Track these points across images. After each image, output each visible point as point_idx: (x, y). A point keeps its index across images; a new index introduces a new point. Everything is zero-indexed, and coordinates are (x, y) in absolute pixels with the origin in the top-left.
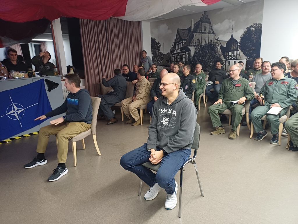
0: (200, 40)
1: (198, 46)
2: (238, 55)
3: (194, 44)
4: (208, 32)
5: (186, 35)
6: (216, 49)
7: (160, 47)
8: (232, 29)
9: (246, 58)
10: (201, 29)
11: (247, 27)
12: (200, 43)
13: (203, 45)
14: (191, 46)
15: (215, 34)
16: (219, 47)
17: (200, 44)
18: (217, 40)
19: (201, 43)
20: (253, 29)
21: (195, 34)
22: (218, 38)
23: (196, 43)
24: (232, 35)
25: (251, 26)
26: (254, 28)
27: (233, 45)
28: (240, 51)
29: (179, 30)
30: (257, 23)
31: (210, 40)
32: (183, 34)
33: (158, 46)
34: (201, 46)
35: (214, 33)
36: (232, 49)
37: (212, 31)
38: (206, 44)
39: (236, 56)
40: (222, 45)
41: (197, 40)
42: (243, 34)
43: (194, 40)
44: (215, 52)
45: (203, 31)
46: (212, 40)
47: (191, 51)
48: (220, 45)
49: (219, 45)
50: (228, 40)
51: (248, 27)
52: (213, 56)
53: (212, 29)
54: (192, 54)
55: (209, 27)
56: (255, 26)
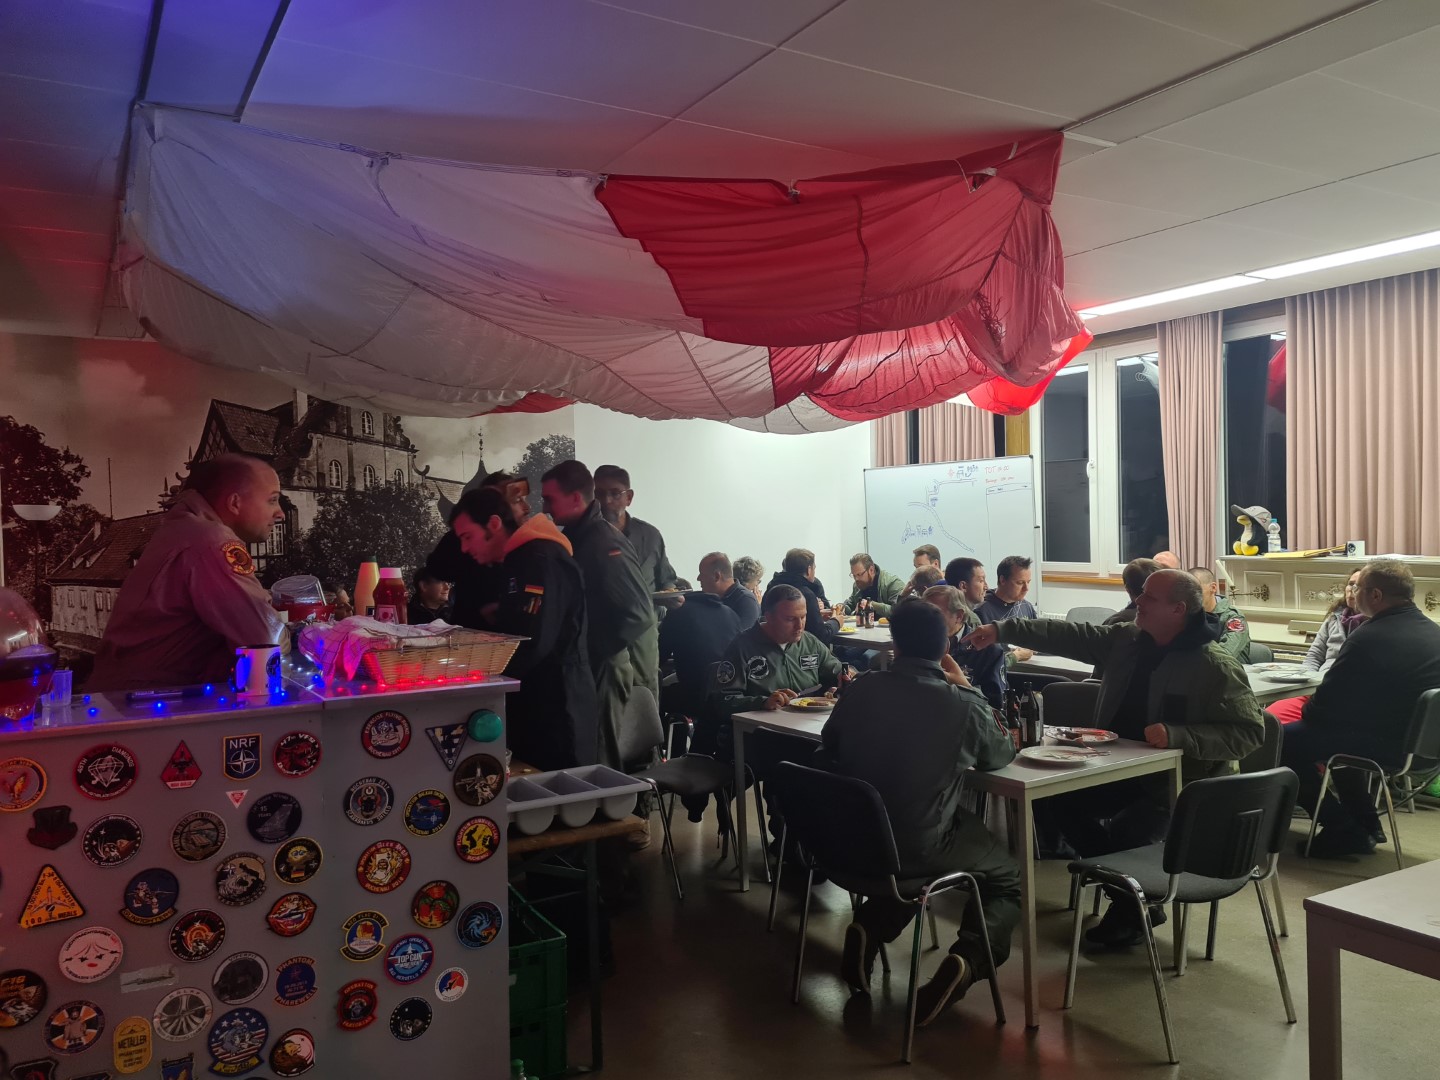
0: (346, 468)
1: (338, 491)
3: (314, 483)
4: (379, 436)
5: (266, 435)
6: (422, 510)
7: (77, 479)
8: (481, 443)
10: (349, 421)
11: (532, 445)
12: (346, 478)
13: (360, 487)
14: (297, 489)
15: (413, 450)
16: (433, 504)
17: (345, 484)
18: (423, 474)
19: (352, 479)
20: (548, 451)
21: (316, 439)
22: (428, 468)
23: (321, 476)
24: (481, 463)
25: (543, 443)
26: (552, 448)
29: (224, 411)
30: (560, 436)
31: (391, 472)
32: (250, 432)
33: (58, 471)
34: (351, 492)
35: (406, 445)
37: (398, 438)
38: (374, 488)
40: (445, 495)
41: (326, 464)
42: (520, 465)
43: (310, 464)
44: (418, 523)
45: (357, 432)
46: (400, 473)
47: (297, 510)
48: (438, 496)
49: (433, 494)
50: (467, 481)
51: (534, 442)
52: (408, 538)
53: (398, 429)
54: (306, 523)
55: (385, 421)
56: (555, 444)
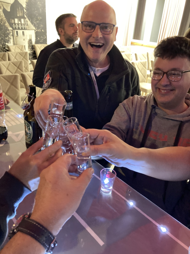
2: (26, 24)
9: (34, 28)
16: (1, 10)
27: (19, 11)
28: (27, 19)
36: (18, 15)
39: (24, 25)
48: (2, 8)
49: (0, 7)
50: (11, 3)
